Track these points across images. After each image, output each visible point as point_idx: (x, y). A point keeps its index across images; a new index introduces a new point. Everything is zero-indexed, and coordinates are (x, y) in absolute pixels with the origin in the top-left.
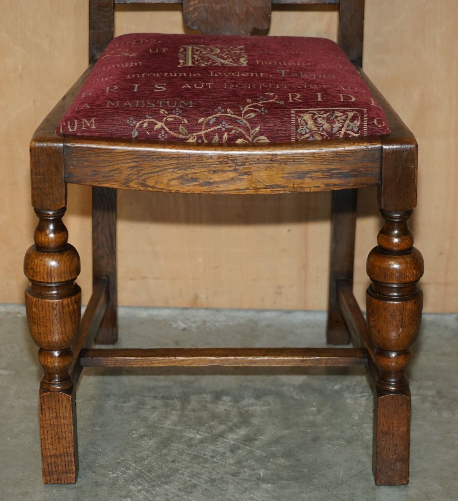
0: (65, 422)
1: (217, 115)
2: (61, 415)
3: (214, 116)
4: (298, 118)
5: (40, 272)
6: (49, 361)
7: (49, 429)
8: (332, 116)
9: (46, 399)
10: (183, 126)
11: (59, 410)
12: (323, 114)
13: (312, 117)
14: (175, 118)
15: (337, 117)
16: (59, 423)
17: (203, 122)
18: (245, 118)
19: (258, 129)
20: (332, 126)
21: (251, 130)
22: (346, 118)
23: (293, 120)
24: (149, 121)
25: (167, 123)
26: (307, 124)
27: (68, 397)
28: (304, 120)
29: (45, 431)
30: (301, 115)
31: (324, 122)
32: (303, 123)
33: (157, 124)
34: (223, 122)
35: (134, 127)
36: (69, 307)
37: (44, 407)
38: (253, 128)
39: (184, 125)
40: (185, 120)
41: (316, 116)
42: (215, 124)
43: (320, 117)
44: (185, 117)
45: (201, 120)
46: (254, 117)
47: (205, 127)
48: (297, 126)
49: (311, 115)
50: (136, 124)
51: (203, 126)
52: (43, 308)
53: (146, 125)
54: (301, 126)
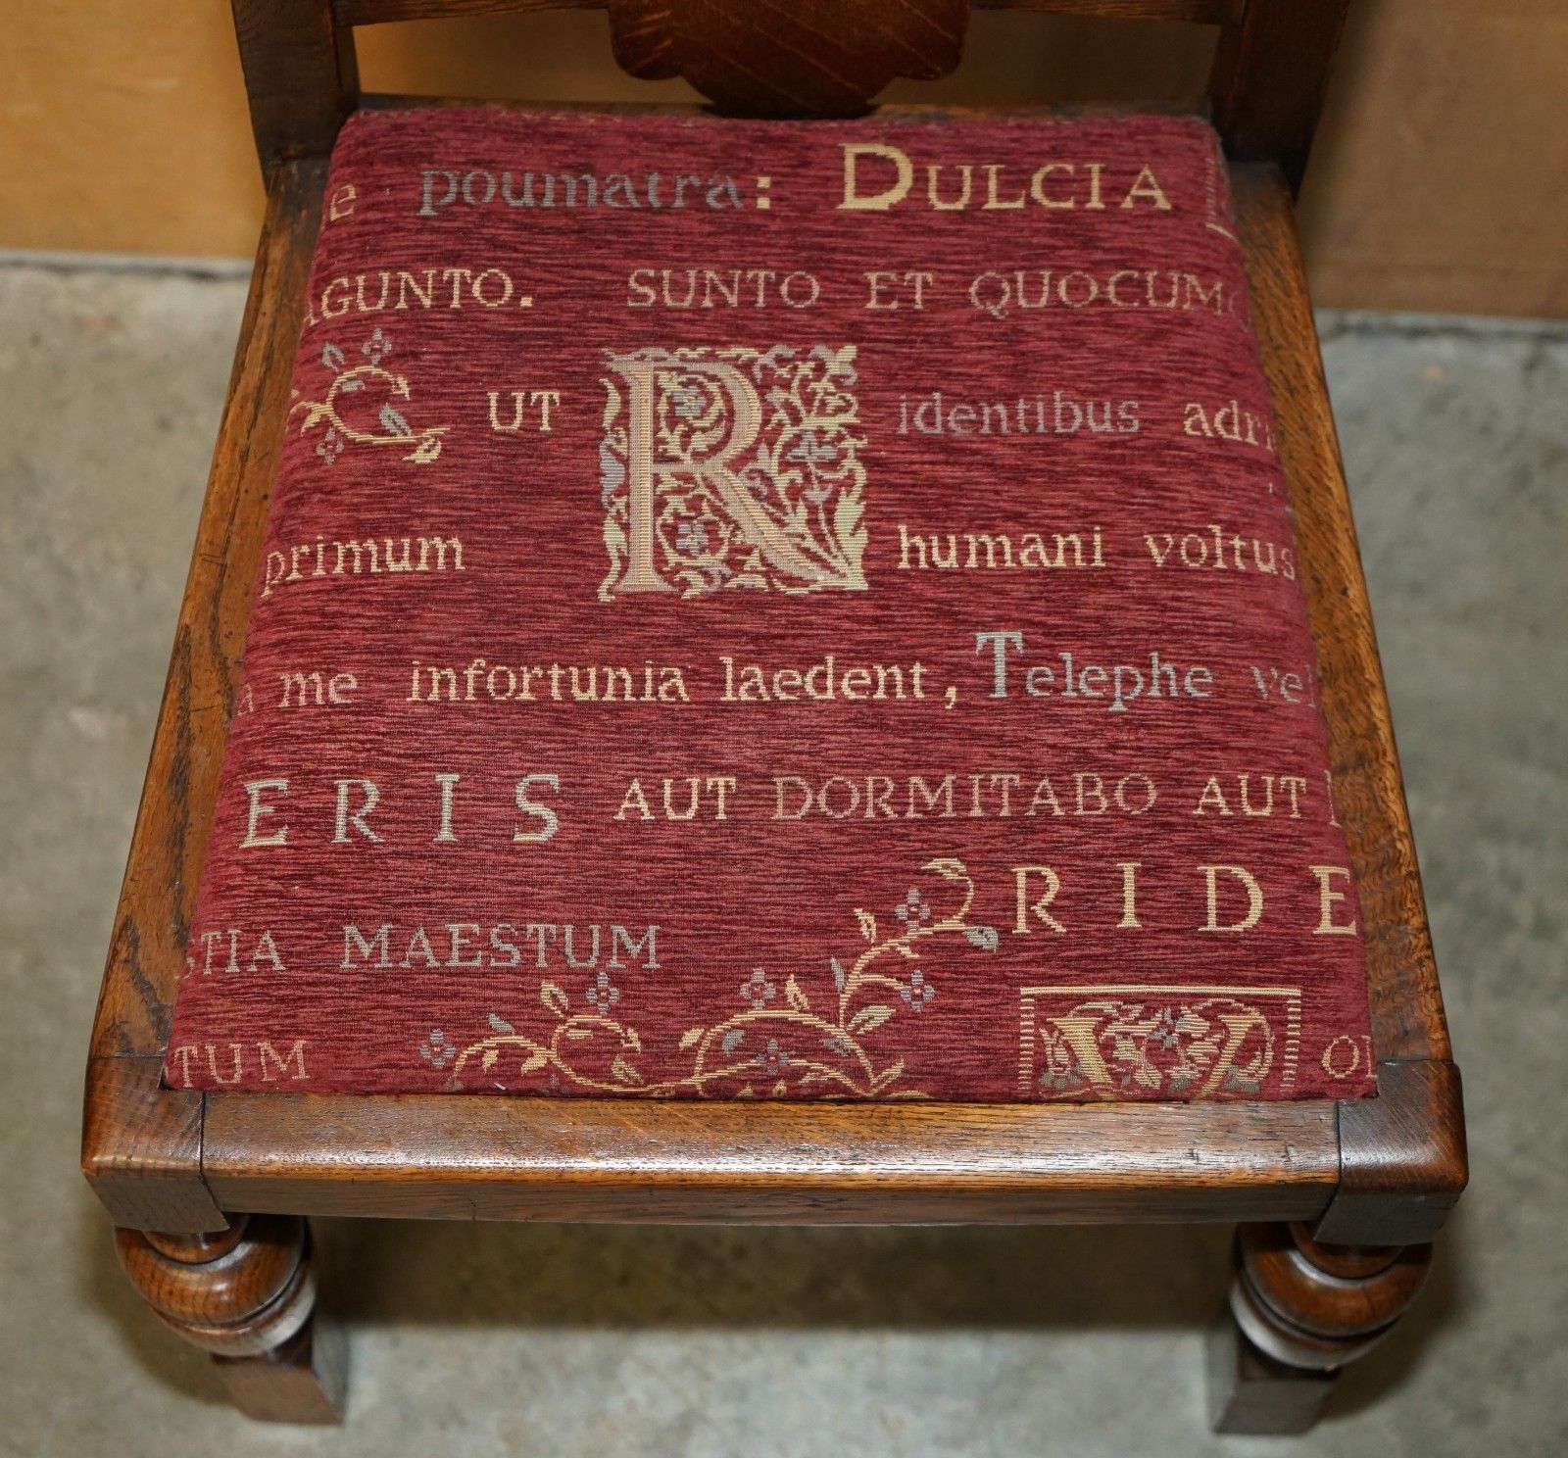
1: (750, 1016)
3: (738, 1019)
4: (1043, 1031)
8: (1170, 1033)
10: (625, 1059)
12: (1135, 1022)
13: (1097, 1032)
14: (596, 1028)
15: (1186, 1039)
17: (698, 1044)
18: (851, 1026)
19: (896, 1070)
20: (1168, 1077)
21: (871, 1075)
22: (1221, 1045)
23: (1027, 1044)
24: (500, 1046)
25: (569, 1052)
26: (1075, 1060)
28: (1069, 1048)
30: (1056, 1021)
31: (1139, 1057)
32: (1062, 1055)
33: (532, 1055)
34: (773, 1045)
35: (449, 1069)
38: (877, 1070)
39: (630, 1055)
40: (632, 1033)
41: (1110, 1031)
42: (742, 1052)
43: (1125, 1035)
44: (632, 1024)
45: (690, 1037)
46: (884, 1027)
47: (705, 1064)
48: (1040, 1067)
49: (1093, 1021)
50: (456, 1057)
51: (700, 1060)
53: (490, 1058)
54: (1051, 1069)
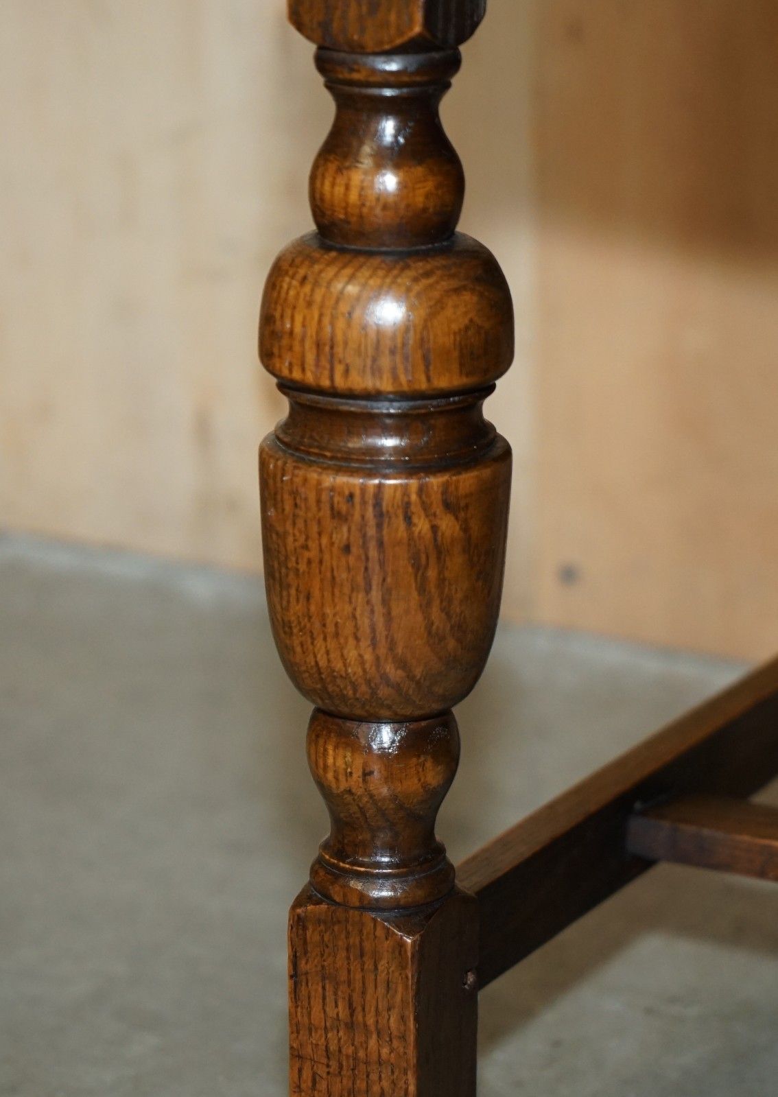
0: (385, 1051)
2: (371, 1021)
5: (291, 333)
6: (330, 761)
7: (322, 1071)
9: (312, 935)
11: (364, 993)
16: (361, 1054)
27: (401, 945)
29: (307, 1074)
36: (408, 519)
37: (302, 965)
52: (296, 505)
